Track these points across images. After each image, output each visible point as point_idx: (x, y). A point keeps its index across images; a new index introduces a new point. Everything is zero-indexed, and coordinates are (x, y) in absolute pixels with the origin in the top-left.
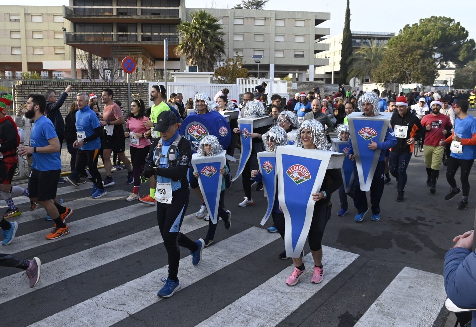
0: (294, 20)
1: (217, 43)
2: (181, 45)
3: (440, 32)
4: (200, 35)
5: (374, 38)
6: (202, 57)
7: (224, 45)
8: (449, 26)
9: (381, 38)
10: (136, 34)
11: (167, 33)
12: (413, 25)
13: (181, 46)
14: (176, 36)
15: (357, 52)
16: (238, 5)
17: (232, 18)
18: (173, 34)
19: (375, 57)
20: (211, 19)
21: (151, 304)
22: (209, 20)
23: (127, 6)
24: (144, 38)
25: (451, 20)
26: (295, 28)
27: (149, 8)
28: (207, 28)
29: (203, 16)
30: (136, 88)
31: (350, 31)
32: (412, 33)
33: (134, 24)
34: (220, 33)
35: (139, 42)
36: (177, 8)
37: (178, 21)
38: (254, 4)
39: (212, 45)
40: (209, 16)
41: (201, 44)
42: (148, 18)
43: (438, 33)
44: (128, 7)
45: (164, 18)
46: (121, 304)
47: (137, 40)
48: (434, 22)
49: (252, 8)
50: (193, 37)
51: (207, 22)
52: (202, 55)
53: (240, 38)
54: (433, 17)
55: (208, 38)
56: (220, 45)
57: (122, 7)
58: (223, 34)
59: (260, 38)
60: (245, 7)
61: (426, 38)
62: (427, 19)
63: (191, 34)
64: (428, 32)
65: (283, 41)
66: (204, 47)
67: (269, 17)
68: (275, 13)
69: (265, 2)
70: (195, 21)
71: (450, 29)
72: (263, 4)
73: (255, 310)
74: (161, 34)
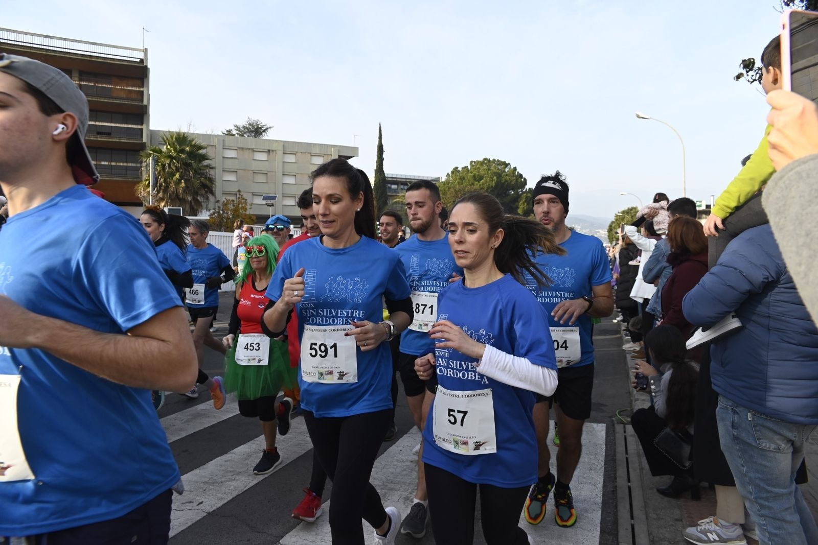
0: (309, 154)
1: (203, 180)
2: (145, 181)
3: (495, 178)
4: (176, 167)
6: (180, 199)
7: (213, 184)
8: (505, 171)
11: (123, 162)
12: (462, 168)
14: (138, 169)
15: (395, 200)
16: (227, 131)
17: (220, 147)
18: (134, 165)
20: (195, 145)
21: (234, 496)
22: (191, 146)
25: (506, 165)
26: (311, 165)
28: (188, 157)
29: (181, 139)
31: (384, 174)
32: (462, 179)
34: (207, 166)
36: (139, 127)
37: (143, 146)
38: (252, 131)
39: (196, 183)
40: (192, 140)
41: (179, 181)
42: (92, 139)
43: (492, 178)
45: (117, 140)
46: (186, 503)
48: (487, 166)
49: (248, 136)
50: (167, 170)
51: (188, 149)
52: (181, 196)
53: (231, 177)
54: (485, 159)
55: (189, 172)
56: (208, 183)
58: (212, 168)
59: (261, 178)
60: (238, 134)
61: (479, 184)
62: (479, 162)
63: (164, 166)
64: (481, 178)
65: (294, 183)
66: (183, 185)
67: (274, 149)
68: (282, 144)
69: (267, 129)
70: (169, 147)
71: (507, 175)
72: (264, 131)
73: (387, 484)
74: (113, 164)
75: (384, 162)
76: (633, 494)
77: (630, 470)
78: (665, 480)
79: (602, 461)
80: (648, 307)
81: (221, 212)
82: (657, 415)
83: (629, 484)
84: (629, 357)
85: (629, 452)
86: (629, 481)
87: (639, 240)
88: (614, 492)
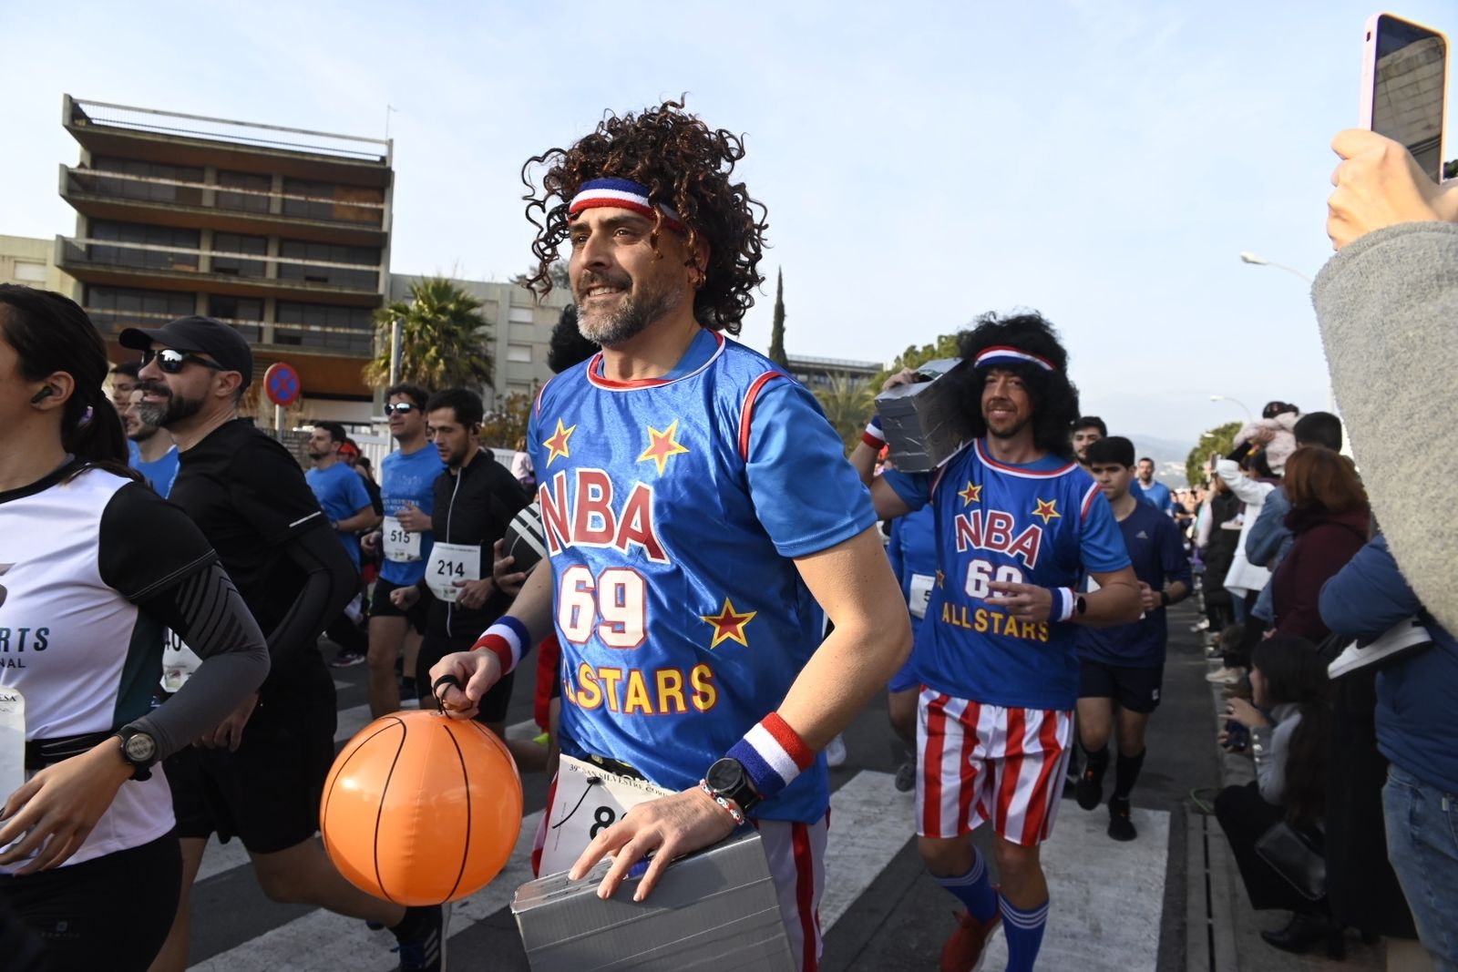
1: (474, 359)
2: (381, 358)
4: (431, 337)
5: (842, 374)
7: (491, 366)
9: (855, 374)
10: (262, 324)
11: (345, 327)
12: (925, 348)
13: (382, 362)
14: (369, 340)
17: (504, 305)
18: (361, 332)
19: (845, 415)
20: (464, 301)
22: (458, 301)
23: (241, 252)
24: (280, 338)
27: (299, 262)
28: (451, 321)
29: (441, 291)
30: (296, 446)
31: (785, 355)
33: (257, 302)
34: (484, 337)
35: (268, 346)
36: (374, 268)
37: (378, 301)
39: (464, 364)
40: (460, 292)
41: (435, 362)
42: (296, 288)
44: (244, 256)
45: (337, 291)
47: (260, 339)
50: (416, 341)
51: (452, 307)
52: (437, 386)
53: (522, 356)
55: (453, 346)
56: (483, 364)
57: (227, 255)
58: (490, 340)
63: (411, 334)
66: (441, 366)
70: (421, 303)
74: (329, 330)
75: (786, 335)
76: (1218, 938)
77: (1214, 896)
78: (1277, 918)
79: (1161, 877)
80: (1256, 607)
81: (504, 415)
82: (1261, 798)
83: (1210, 921)
84: (1217, 694)
85: (1212, 863)
86: (1210, 915)
87: (1244, 485)
88: (1182, 932)
